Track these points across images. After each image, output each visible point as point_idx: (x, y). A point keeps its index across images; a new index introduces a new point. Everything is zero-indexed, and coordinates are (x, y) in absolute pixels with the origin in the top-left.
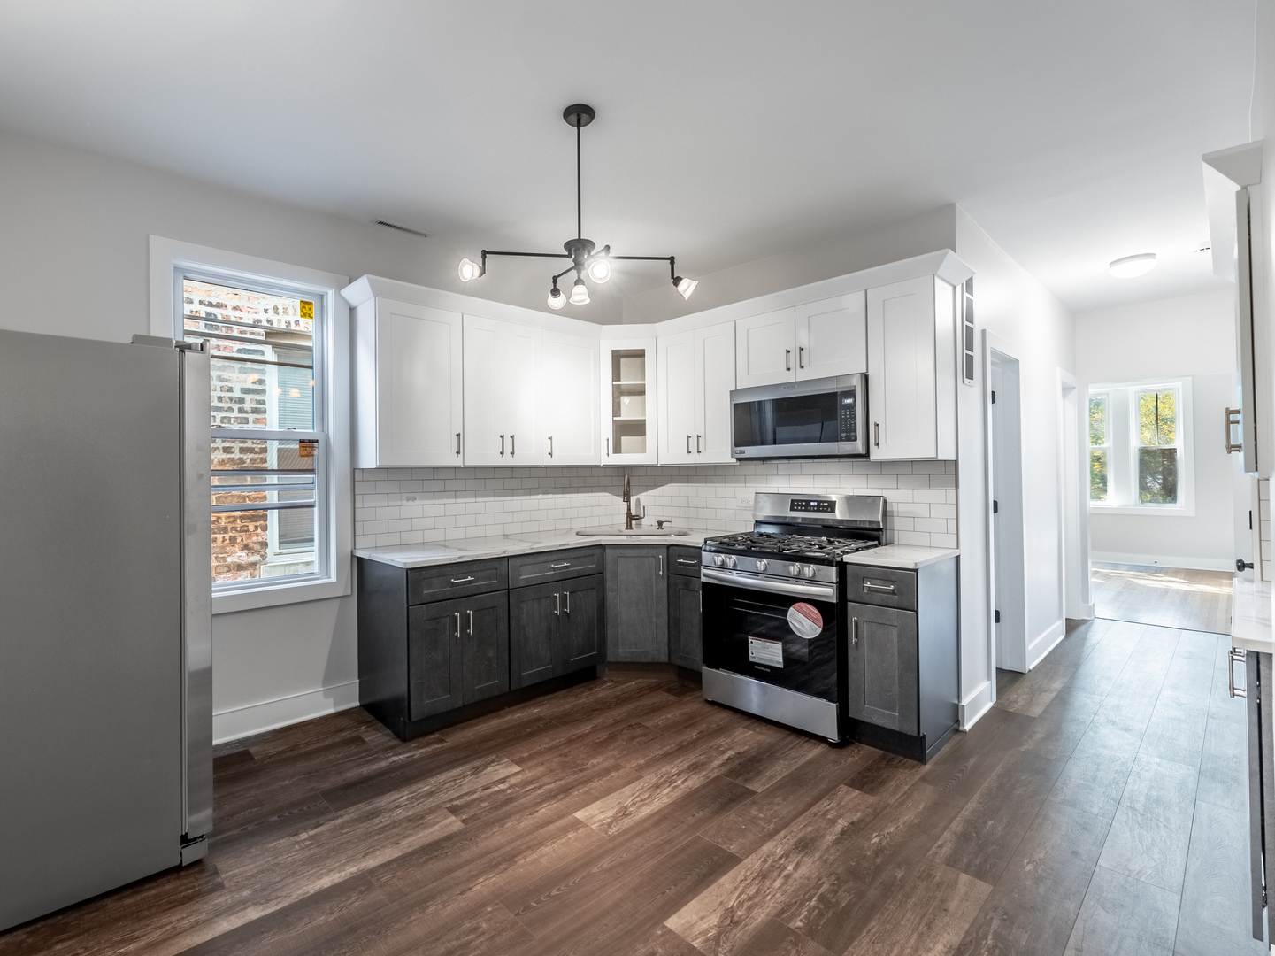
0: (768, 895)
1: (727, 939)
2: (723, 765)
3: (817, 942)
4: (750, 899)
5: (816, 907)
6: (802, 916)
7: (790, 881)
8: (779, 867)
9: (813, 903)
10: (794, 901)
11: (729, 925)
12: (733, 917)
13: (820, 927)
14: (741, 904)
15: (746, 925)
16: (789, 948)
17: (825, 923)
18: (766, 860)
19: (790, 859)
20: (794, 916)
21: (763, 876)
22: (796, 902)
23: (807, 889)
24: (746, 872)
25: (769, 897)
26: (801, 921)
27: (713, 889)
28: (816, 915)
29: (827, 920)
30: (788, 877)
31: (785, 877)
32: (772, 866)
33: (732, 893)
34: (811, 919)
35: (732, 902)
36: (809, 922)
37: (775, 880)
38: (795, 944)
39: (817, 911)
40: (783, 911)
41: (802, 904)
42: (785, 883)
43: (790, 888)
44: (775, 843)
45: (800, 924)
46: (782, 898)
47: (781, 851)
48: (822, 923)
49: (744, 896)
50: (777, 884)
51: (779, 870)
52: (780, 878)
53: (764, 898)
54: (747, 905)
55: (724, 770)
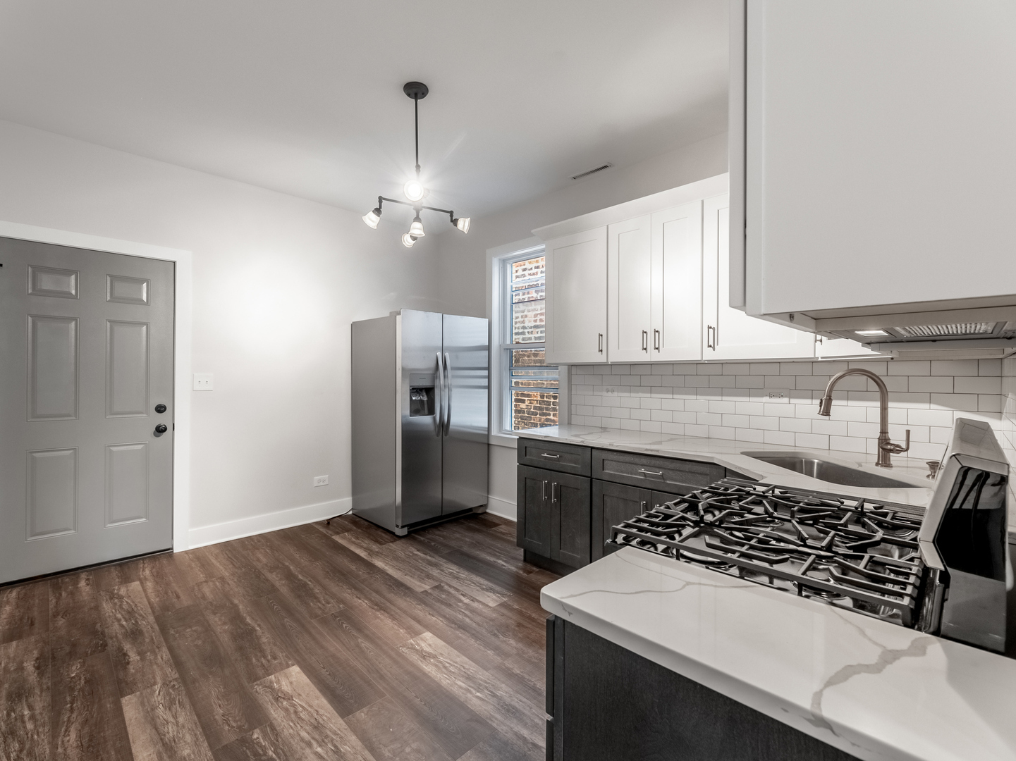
0: (294, 724)
1: (266, 692)
2: (516, 734)
3: (233, 742)
4: (296, 712)
5: (265, 754)
6: (262, 741)
7: (303, 745)
8: (323, 741)
9: (271, 753)
10: (280, 740)
11: (277, 695)
12: (284, 698)
13: (245, 749)
14: (294, 706)
15: (272, 704)
16: (239, 723)
17: (246, 753)
18: (336, 734)
19: (330, 753)
20: (265, 735)
21: (318, 727)
22: (277, 741)
23: (288, 754)
24: (326, 716)
25: (291, 724)
26: (258, 738)
27: (318, 693)
28: (257, 751)
29: (248, 757)
30: (309, 745)
31: (310, 742)
32: (327, 736)
33: (307, 703)
34: (256, 746)
35: (296, 700)
36: (254, 743)
37: (308, 733)
38: (240, 727)
39: (261, 752)
40: (273, 728)
41: (273, 744)
42: (302, 740)
43: (295, 743)
44: (359, 748)
45: (255, 736)
46: (286, 732)
47: (346, 750)
48: (248, 751)
49: (300, 709)
50: (304, 734)
51: (320, 740)
52: (310, 738)
53: (292, 721)
54: (292, 709)
55: (510, 735)
